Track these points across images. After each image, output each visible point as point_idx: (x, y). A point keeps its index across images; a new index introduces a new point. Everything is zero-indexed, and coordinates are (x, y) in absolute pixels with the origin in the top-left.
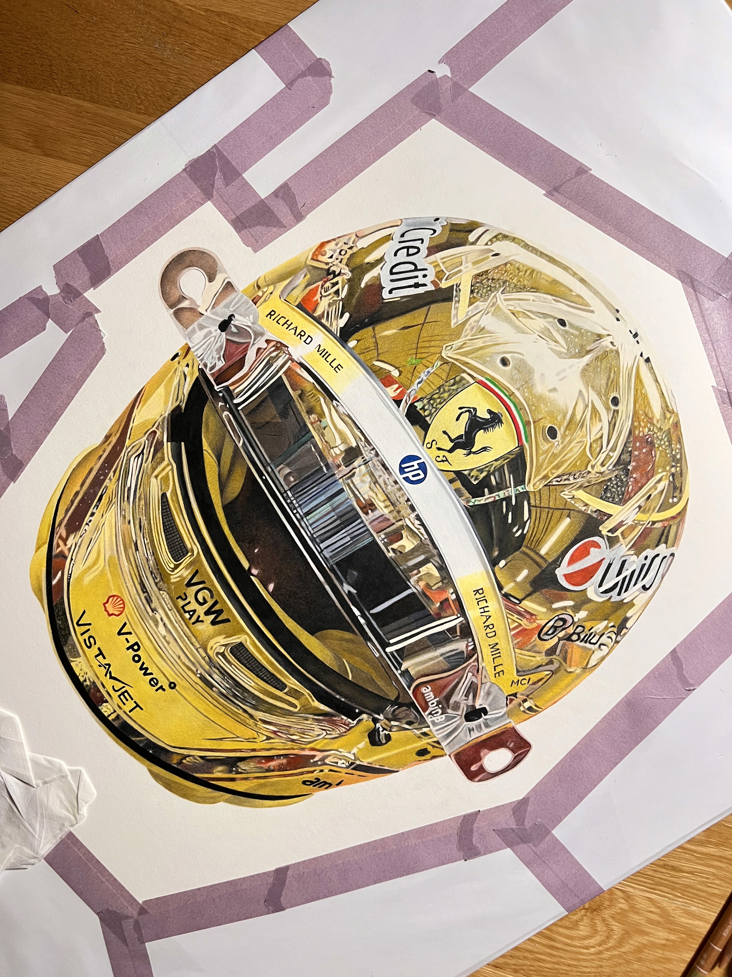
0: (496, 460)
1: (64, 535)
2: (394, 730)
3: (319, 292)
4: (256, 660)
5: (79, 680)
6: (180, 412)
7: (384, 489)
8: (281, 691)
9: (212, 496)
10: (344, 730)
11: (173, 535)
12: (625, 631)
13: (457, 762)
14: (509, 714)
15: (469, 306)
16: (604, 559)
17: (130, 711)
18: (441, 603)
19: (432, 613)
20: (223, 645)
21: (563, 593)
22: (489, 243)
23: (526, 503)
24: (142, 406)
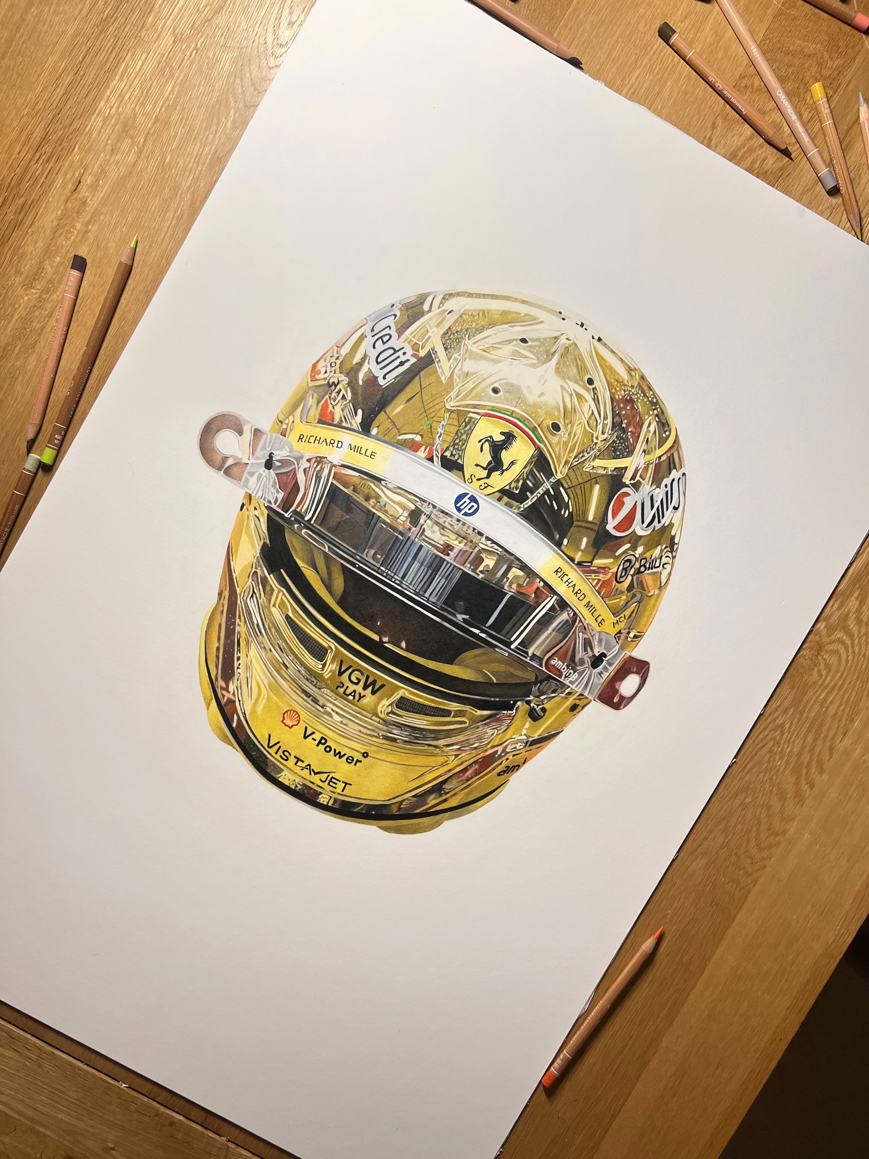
0: (525, 467)
1: (224, 685)
2: (545, 702)
3: (329, 404)
4: (418, 704)
5: (291, 789)
6: (267, 547)
7: (452, 530)
8: (449, 717)
9: (324, 599)
10: (509, 721)
11: (309, 642)
12: (676, 546)
13: (601, 702)
14: (622, 648)
15: (449, 360)
16: (636, 502)
17: (343, 791)
18: (535, 593)
19: (531, 604)
20: (389, 705)
21: (619, 541)
22: (441, 305)
23: (561, 489)
24: (236, 557)
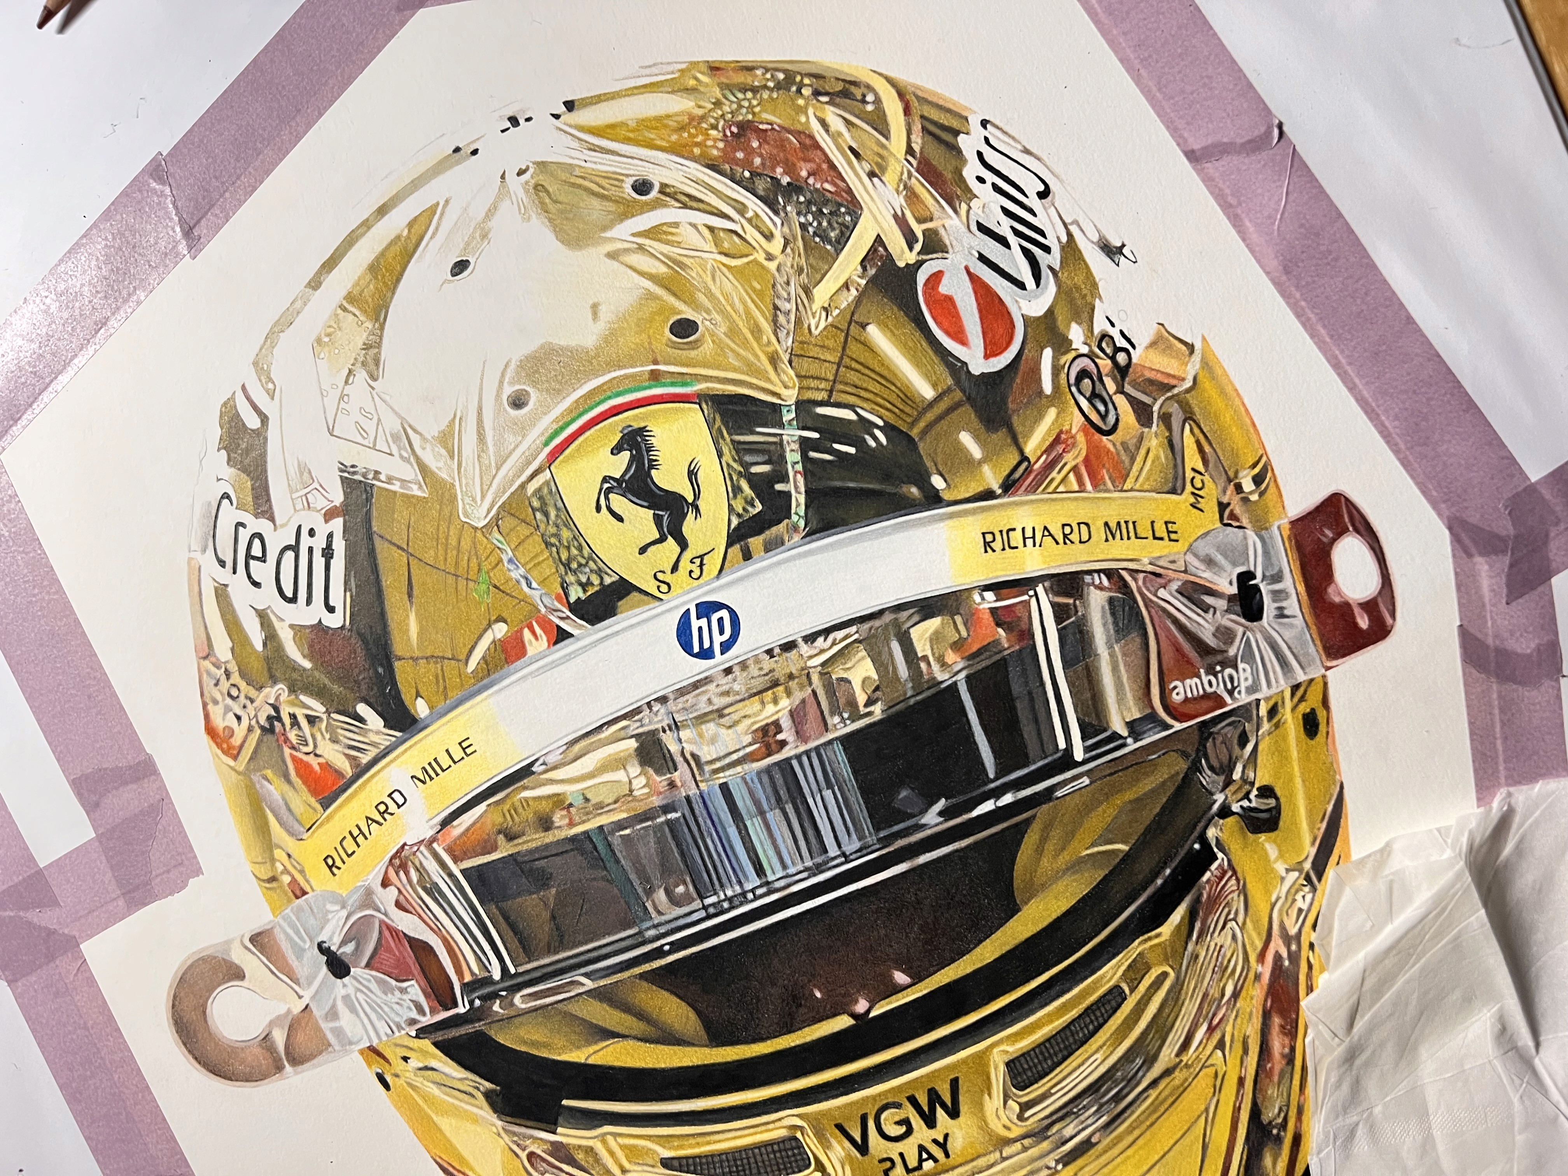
0: (720, 455)
2: (1252, 775)
3: (305, 758)
4: (1048, 1040)
6: (497, 1095)
7: (738, 698)
8: (1125, 999)
9: (685, 1064)
10: (1233, 881)
11: (752, 1160)
13: (1344, 656)
14: (1261, 527)
16: (967, 269)
18: (998, 625)
19: (1017, 647)
20: (1005, 1103)
21: (1023, 366)
22: (271, 389)
23: (820, 410)
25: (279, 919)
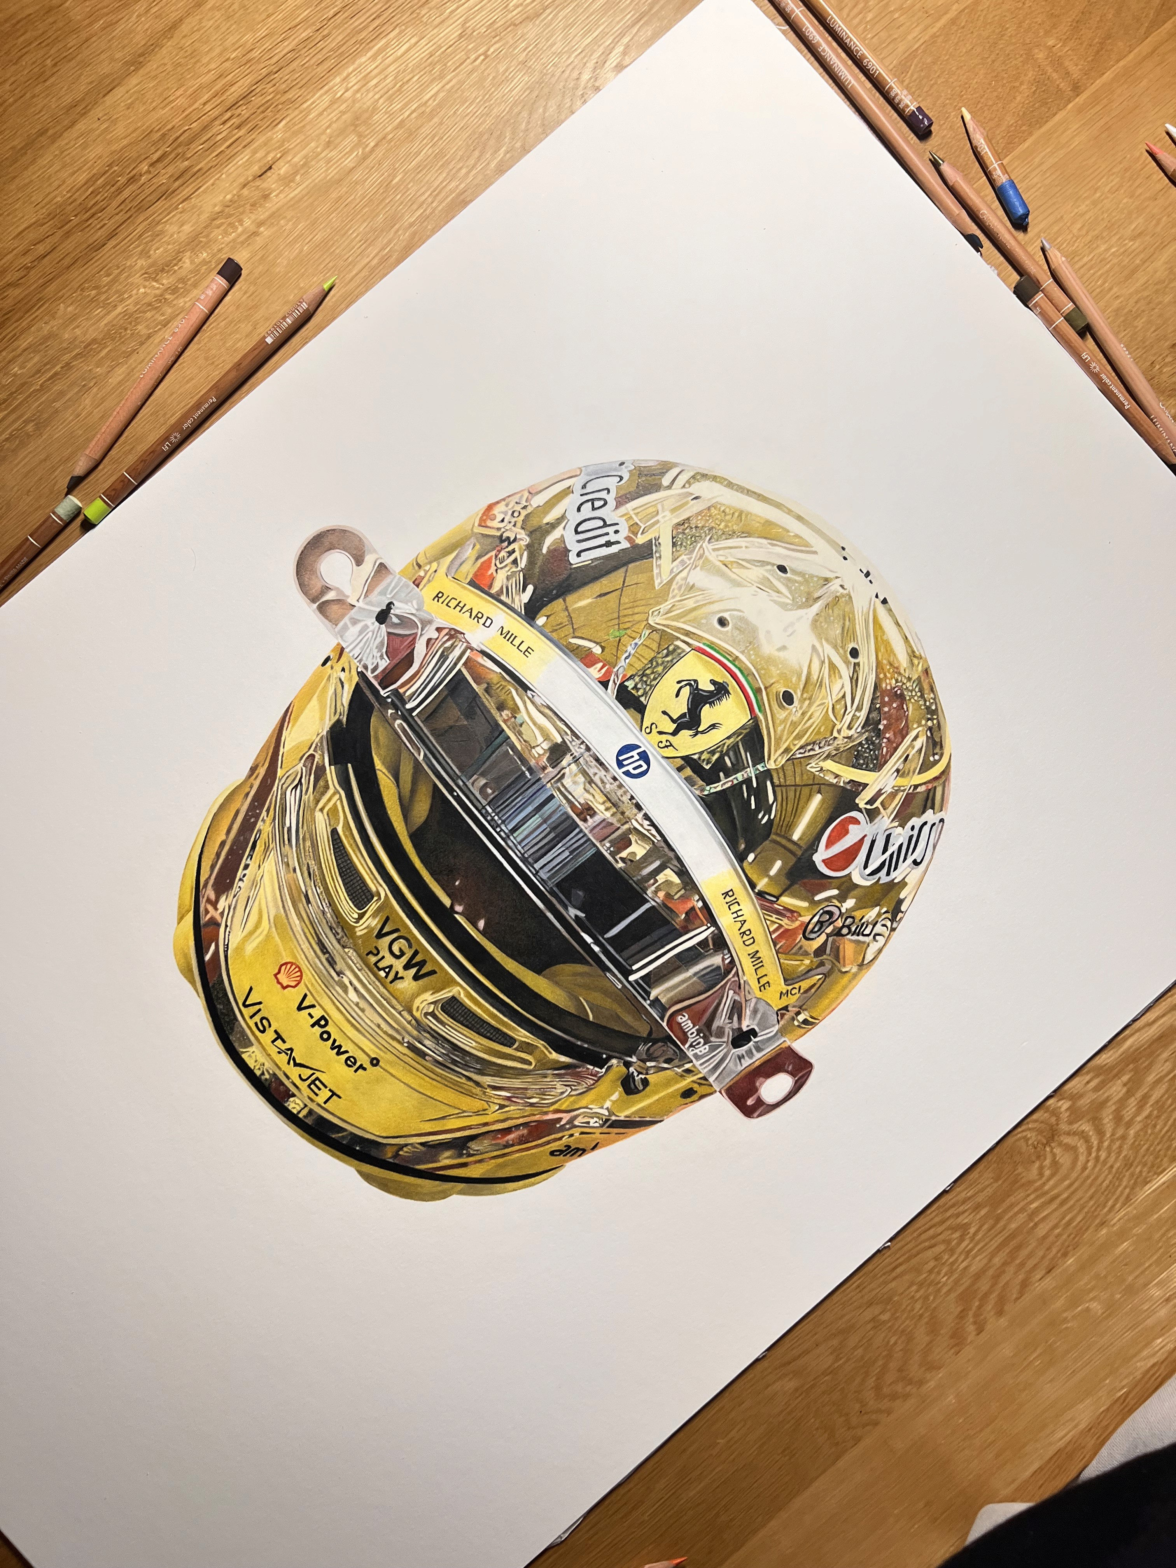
0: (728, 738)
1: (213, 897)
2: (652, 1072)
3: (493, 564)
4: (474, 1014)
5: (255, 1074)
6: (341, 727)
7: (602, 788)
8: (510, 1047)
9: (394, 825)
10: (592, 1082)
11: (352, 877)
12: (900, 915)
13: (729, 1098)
14: (782, 1032)
15: (673, 561)
16: (865, 836)
17: (325, 1103)
18: (686, 914)
19: (678, 927)
20: (432, 1003)
21: (825, 881)
22: (687, 485)
23: (769, 783)
24: (293, 726)
25: (398, 576)
